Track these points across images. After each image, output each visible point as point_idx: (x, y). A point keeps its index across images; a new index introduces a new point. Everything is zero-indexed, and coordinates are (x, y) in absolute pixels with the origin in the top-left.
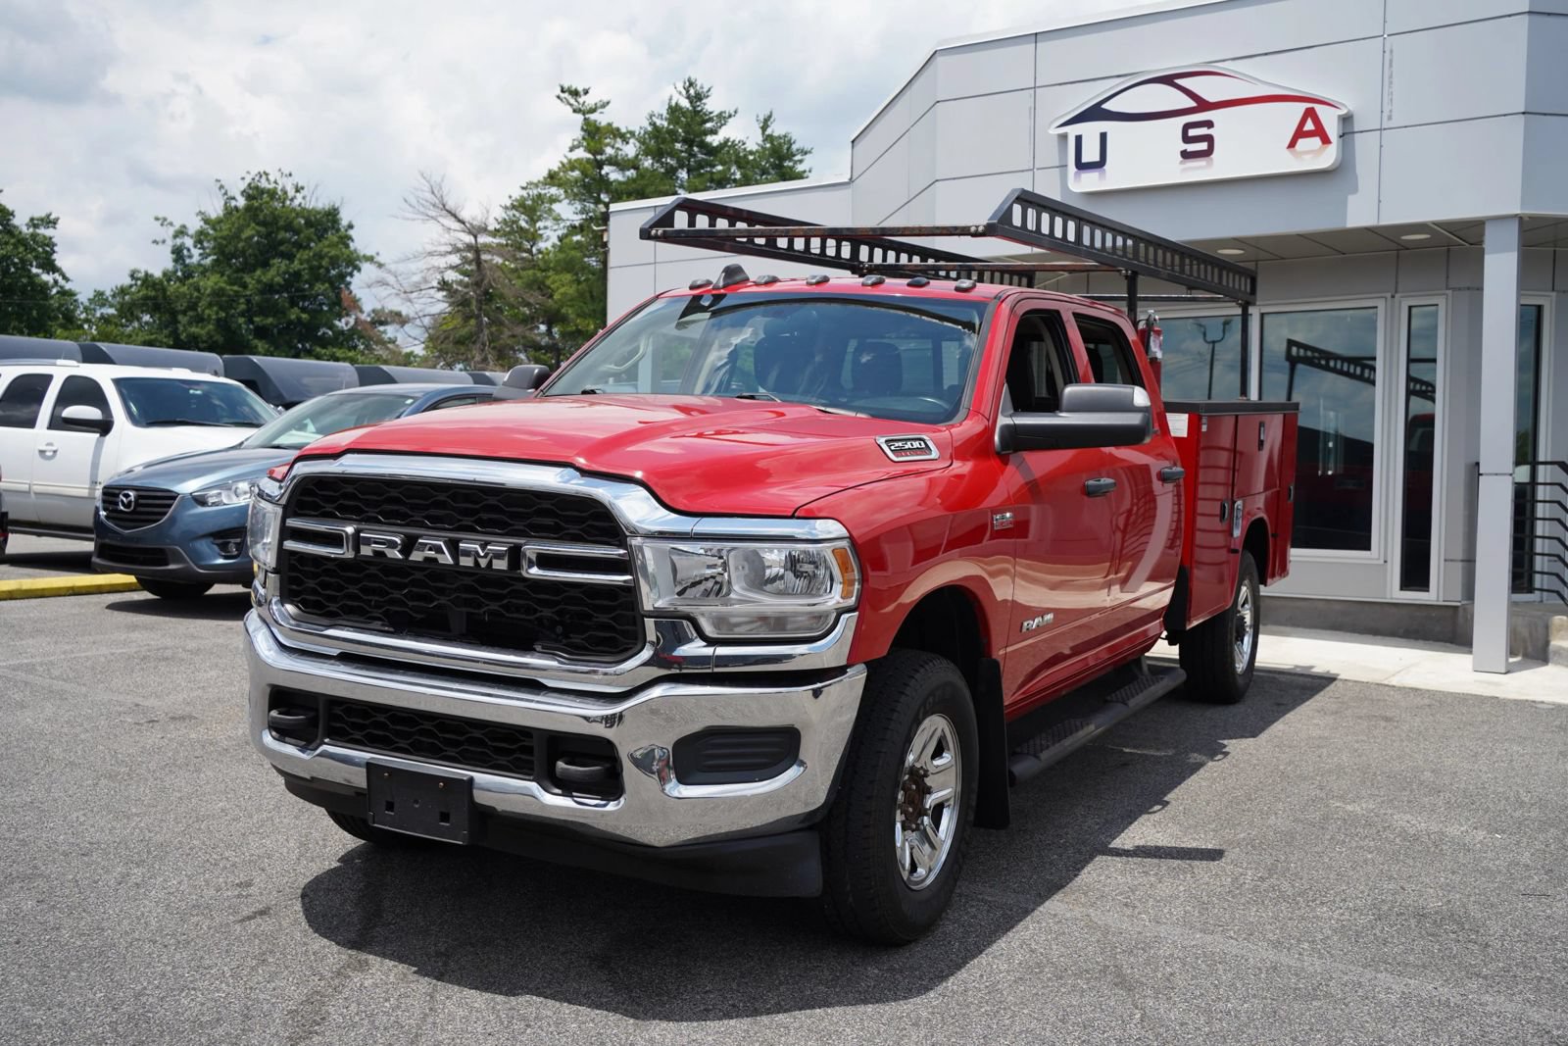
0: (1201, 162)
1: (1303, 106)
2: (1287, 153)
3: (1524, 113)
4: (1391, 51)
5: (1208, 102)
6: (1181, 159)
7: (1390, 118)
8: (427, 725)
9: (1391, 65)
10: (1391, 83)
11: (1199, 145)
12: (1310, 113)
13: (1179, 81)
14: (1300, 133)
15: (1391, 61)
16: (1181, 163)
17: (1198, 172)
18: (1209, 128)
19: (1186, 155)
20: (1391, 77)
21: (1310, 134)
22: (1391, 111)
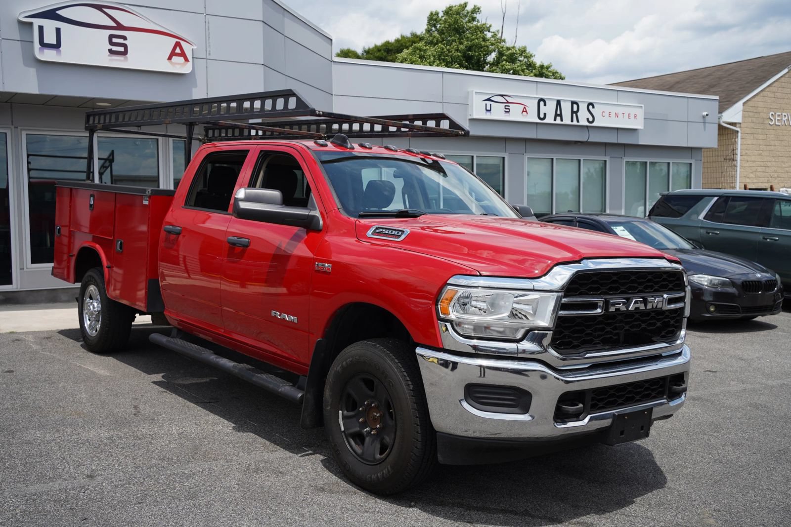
0: (121, 58)
1: (176, 40)
2: (167, 62)
3: (262, 65)
4: (208, 23)
5: (123, 26)
6: (109, 54)
7: (210, 54)
8: (630, 389)
9: (209, 30)
10: (209, 38)
11: (119, 48)
12: (178, 44)
13: (105, 10)
14: (173, 54)
15: (209, 27)
16: (109, 55)
17: (117, 62)
18: (124, 40)
19: (111, 51)
20: (209, 35)
21: (178, 55)
22: (210, 51)
